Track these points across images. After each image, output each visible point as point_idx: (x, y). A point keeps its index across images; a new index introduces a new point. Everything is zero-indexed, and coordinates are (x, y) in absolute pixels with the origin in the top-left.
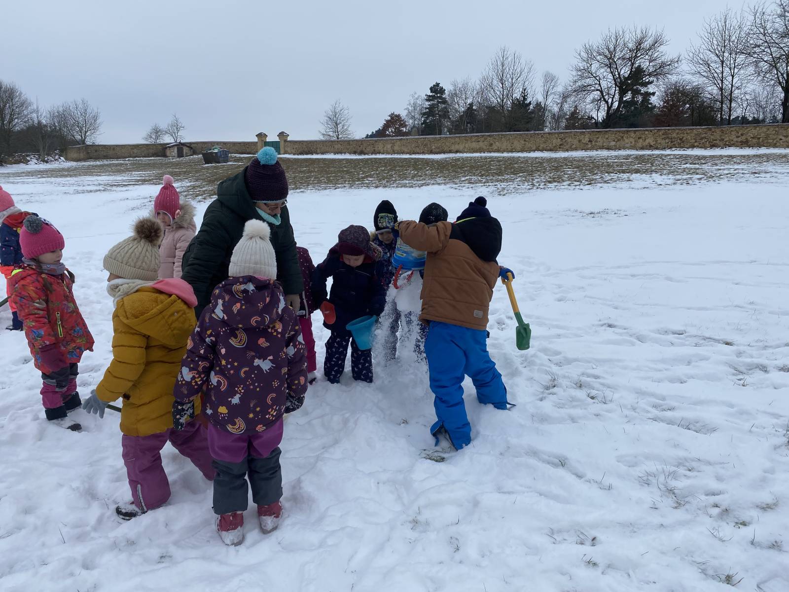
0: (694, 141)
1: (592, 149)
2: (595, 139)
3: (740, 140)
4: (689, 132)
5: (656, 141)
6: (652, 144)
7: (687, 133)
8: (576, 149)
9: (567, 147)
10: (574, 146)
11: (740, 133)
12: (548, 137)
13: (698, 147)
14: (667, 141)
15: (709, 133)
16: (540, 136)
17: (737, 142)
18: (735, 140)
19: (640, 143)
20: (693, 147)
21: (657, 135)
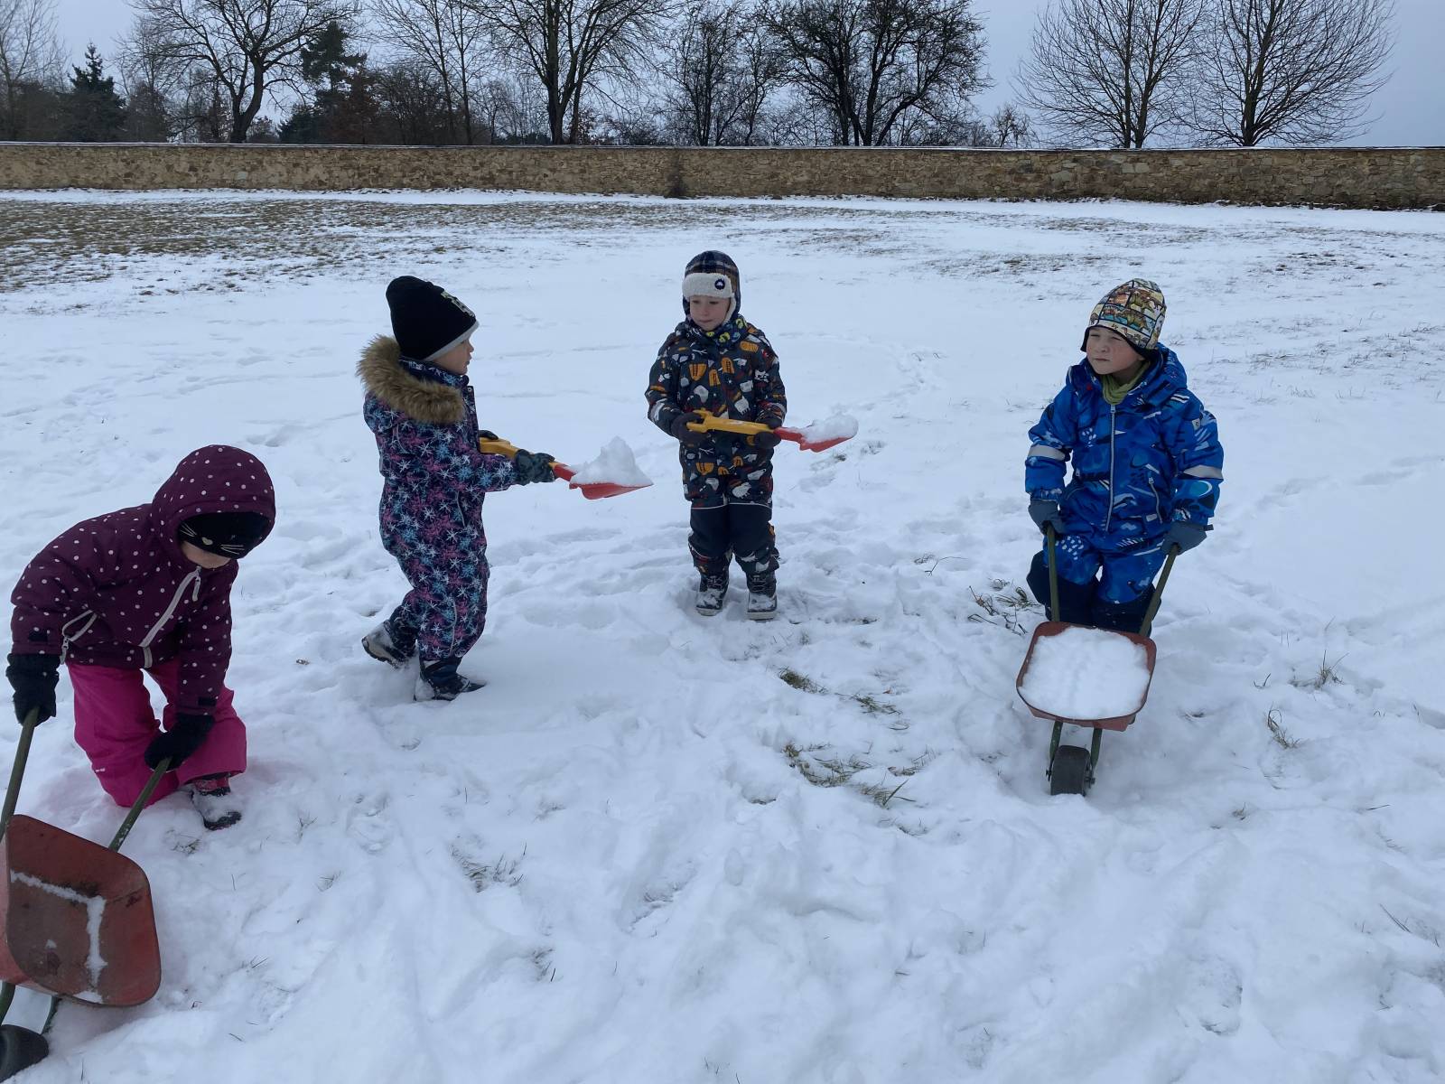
0: (400, 174)
1: (199, 186)
2: (203, 165)
3: (479, 175)
4: (388, 155)
5: (330, 172)
6: (323, 180)
7: (386, 159)
8: (164, 186)
9: (144, 180)
10: (158, 180)
11: (478, 161)
12: (94, 155)
13: (409, 186)
14: (351, 172)
15: (425, 159)
16: (73, 153)
17: (476, 178)
18: (472, 174)
19: (299, 176)
20: (400, 186)
21: (329, 159)
